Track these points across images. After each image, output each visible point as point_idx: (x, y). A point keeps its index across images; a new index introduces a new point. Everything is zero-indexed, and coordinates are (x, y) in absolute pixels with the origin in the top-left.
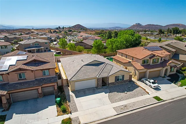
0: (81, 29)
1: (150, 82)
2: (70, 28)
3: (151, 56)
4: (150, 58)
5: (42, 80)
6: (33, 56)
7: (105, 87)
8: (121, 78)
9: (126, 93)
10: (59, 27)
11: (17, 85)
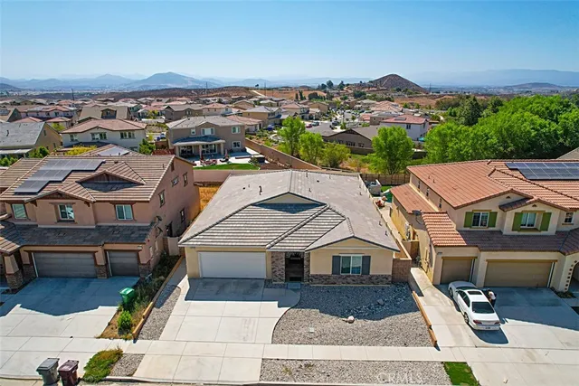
0: (399, 90)
1: (467, 301)
2: (361, 85)
3: (510, 201)
4: (503, 207)
5: (110, 230)
6: (116, 163)
7: (296, 285)
8: (356, 263)
9: (351, 322)
10: (330, 84)
11: (48, 235)
